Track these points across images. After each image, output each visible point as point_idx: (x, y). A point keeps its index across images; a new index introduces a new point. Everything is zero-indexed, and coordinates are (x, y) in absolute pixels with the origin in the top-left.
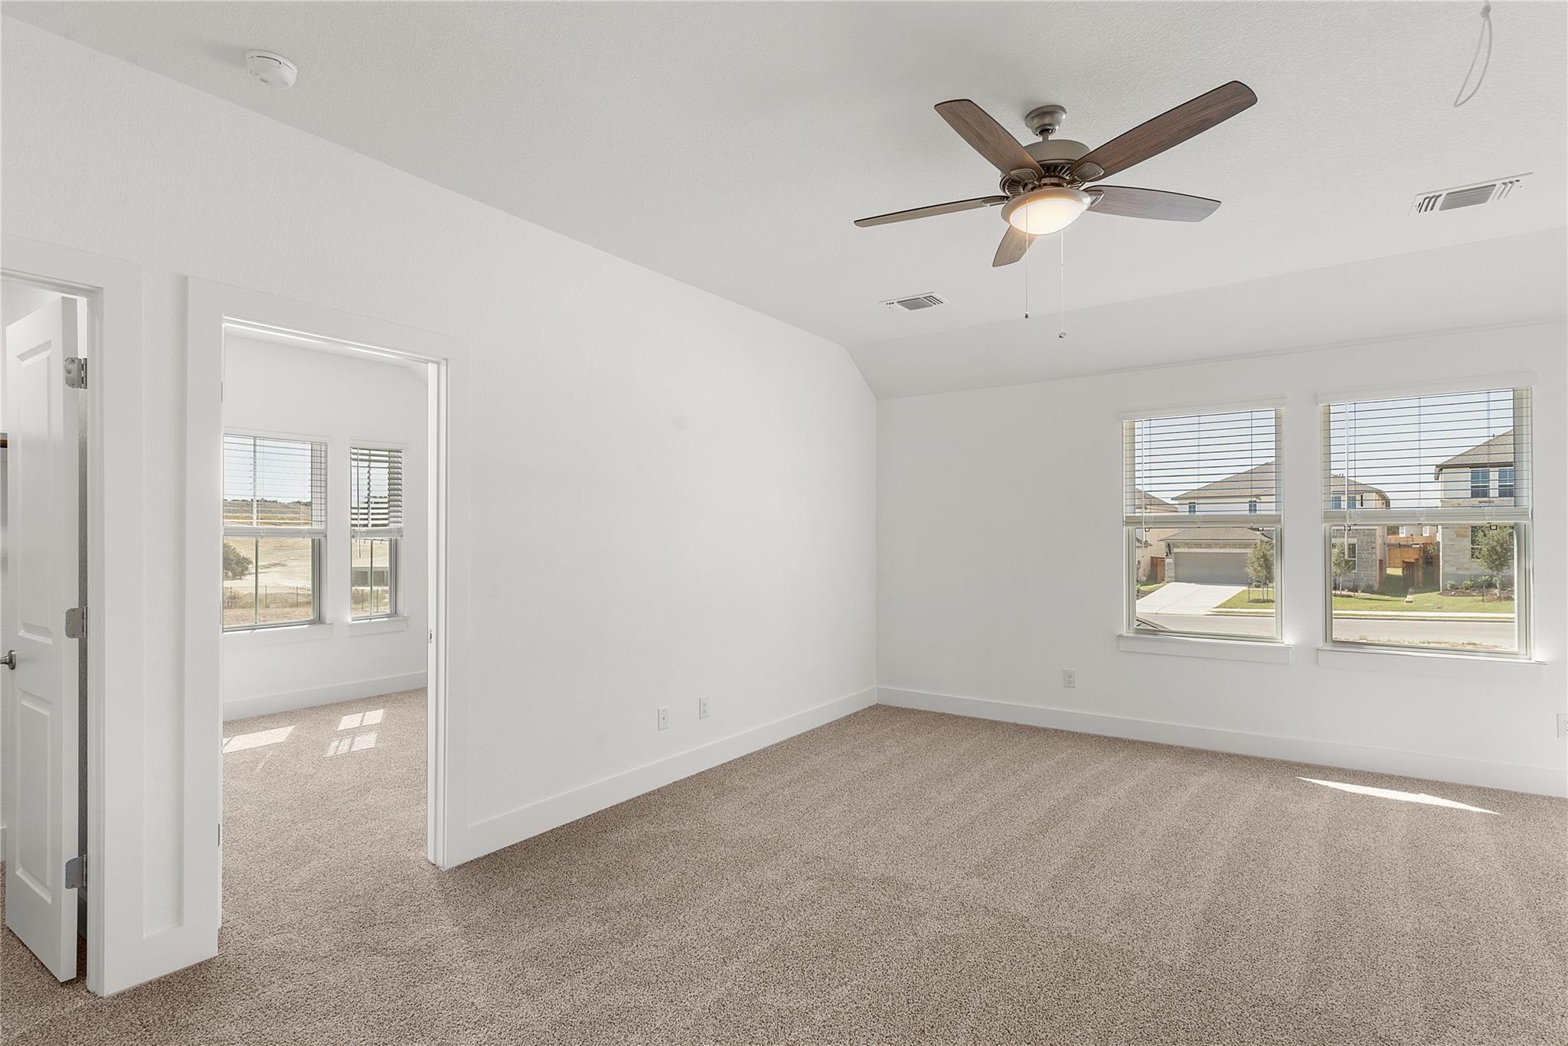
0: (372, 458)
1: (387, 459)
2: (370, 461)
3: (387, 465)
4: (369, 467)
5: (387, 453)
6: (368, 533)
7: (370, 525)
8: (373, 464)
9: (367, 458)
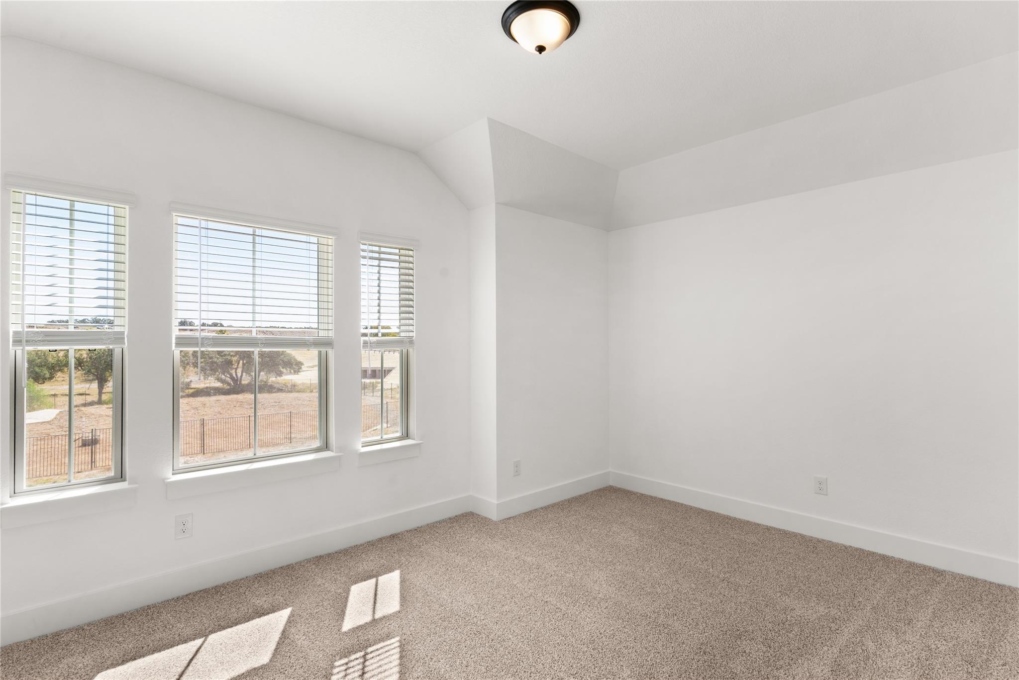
0: (383, 256)
1: (397, 257)
2: (380, 259)
3: (396, 264)
4: (379, 266)
5: (397, 251)
6: (379, 344)
7: (380, 335)
8: (383, 263)
9: (377, 255)
